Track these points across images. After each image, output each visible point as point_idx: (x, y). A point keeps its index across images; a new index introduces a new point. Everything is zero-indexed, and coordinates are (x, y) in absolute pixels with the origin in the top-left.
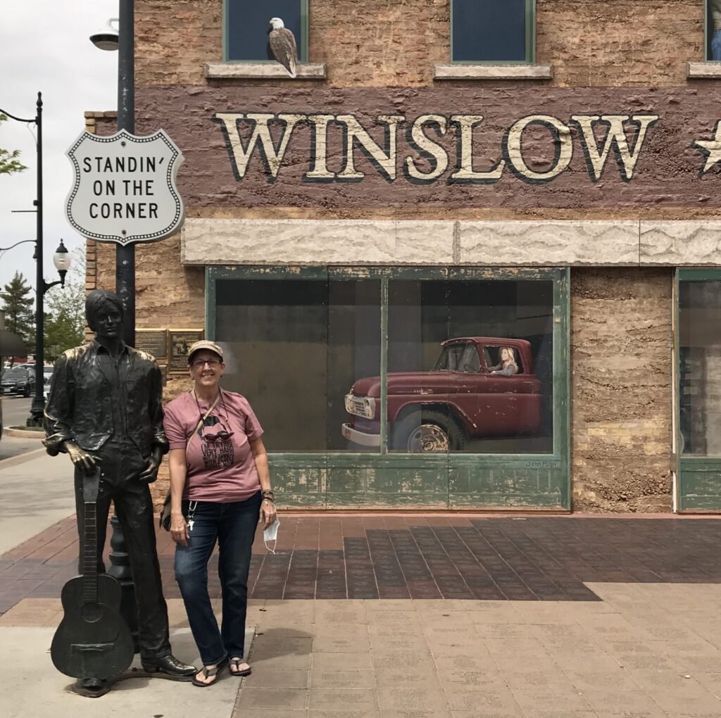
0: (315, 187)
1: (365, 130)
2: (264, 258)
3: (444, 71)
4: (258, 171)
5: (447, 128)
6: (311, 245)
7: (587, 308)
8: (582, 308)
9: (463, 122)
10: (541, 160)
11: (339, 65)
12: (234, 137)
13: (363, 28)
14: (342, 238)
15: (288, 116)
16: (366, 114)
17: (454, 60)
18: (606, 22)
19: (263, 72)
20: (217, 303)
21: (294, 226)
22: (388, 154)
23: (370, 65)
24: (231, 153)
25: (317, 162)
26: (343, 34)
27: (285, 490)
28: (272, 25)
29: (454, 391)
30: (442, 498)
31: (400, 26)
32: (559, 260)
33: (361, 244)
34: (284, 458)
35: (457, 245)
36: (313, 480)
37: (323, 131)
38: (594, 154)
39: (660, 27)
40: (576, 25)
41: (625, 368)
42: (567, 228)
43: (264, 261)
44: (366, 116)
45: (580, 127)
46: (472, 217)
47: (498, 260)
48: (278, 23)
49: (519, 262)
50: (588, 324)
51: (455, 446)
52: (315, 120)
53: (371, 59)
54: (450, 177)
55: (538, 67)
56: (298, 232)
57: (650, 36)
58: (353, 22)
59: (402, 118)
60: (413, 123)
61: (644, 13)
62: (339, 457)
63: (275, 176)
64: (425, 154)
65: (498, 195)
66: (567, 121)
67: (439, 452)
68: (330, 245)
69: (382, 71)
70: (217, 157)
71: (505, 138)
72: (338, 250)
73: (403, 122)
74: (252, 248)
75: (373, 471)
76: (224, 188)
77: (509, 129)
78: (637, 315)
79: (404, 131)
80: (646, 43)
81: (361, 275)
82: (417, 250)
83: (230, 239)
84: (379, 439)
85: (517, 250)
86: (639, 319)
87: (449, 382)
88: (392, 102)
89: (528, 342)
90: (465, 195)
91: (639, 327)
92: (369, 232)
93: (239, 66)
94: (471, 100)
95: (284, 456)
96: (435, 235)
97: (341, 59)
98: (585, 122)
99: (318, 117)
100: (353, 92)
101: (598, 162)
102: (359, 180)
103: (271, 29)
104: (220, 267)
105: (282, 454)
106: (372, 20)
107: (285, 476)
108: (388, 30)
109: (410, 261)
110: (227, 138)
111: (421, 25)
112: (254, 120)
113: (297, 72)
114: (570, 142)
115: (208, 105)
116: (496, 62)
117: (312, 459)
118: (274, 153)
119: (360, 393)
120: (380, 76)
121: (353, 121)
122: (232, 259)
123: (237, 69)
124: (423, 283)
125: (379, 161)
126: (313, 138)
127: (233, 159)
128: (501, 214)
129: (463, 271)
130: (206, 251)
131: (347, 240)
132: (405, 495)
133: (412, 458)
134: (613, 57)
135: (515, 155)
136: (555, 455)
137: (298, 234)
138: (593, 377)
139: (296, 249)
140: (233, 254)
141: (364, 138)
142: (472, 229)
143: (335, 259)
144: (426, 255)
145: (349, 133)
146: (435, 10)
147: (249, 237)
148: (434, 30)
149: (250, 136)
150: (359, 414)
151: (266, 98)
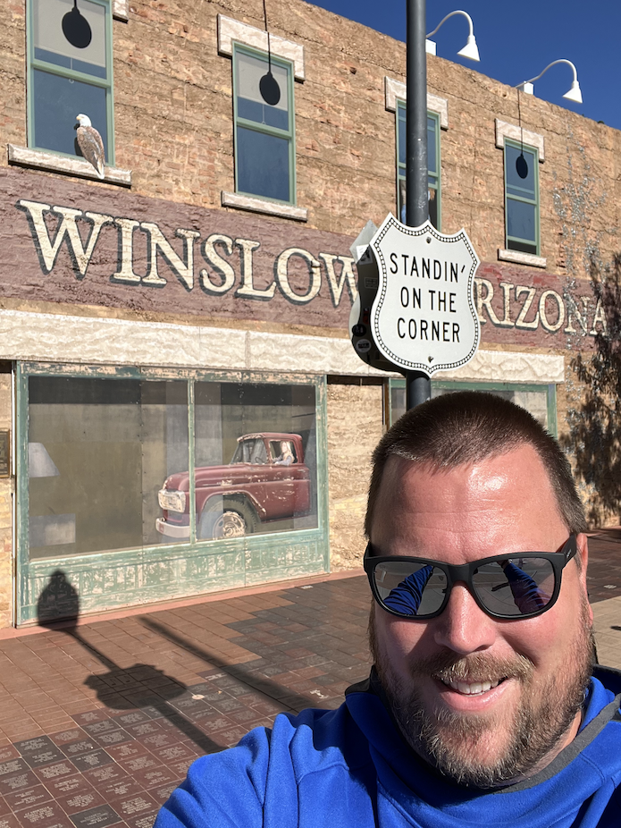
0: (122, 288)
1: (166, 239)
2: (80, 356)
3: (232, 199)
4: (66, 266)
5: (233, 249)
6: (125, 345)
7: (333, 407)
8: (329, 408)
9: (245, 246)
10: (301, 286)
11: (143, 175)
12: (40, 228)
13: (162, 145)
14: (154, 340)
15: (96, 215)
16: (167, 225)
17: (239, 190)
18: (339, 183)
19: (71, 167)
20: (30, 402)
21: (109, 325)
22: (186, 265)
23: (171, 181)
24: (38, 243)
25: (123, 264)
26: (145, 145)
27: (103, 592)
28: (78, 121)
29: (248, 481)
30: (239, 577)
31: (194, 150)
32: (319, 369)
33: (170, 347)
34: (102, 558)
35: (248, 352)
36: (131, 576)
37: (130, 235)
38: (334, 285)
39: (371, 194)
40: (321, 181)
41: (356, 455)
42: (324, 343)
43: (80, 359)
44: (167, 227)
45: (325, 263)
46: (253, 328)
47: (279, 367)
48: (85, 120)
49: (293, 369)
50: (333, 420)
51: (250, 530)
52: (121, 223)
53: (171, 175)
54: (236, 292)
55: (299, 210)
56: (113, 330)
57: (366, 200)
58: (154, 137)
59: (198, 234)
60: (206, 240)
61: (361, 181)
62: (154, 552)
63: (83, 273)
64: (216, 269)
65: (271, 311)
66: (316, 255)
67: (239, 536)
68: (142, 346)
69: (180, 188)
70: (23, 246)
71: (276, 264)
72: (151, 351)
73: (198, 238)
74: (67, 345)
75: (184, 560)
76: (30, 280)
77: (278, 257)
78: (363, 413)
79: (199, 246)
80: (364, 205)
81: (171, 375)
82: (217, 355)
83: (44, 334)
84: (188, 530)
85: (291, 359)
86: (364, 417)
87: (244, 473)
88: (189, 218)
89: (300, 437)
90: (247, 308)
91: (364, 422)
92: (177, 336)
93: (46, 155)
94: (251, 228)
95: (102, 557)
96: (231, 342)
97: (144, 170)
98: (329, 259)
99: (124, 220)
100: (157, 203)
101: (337, 292)
102: (162, 286)
103: (78, 125)
104: (33, 363)
105: (100, 555)
106: (170, 139)
107: (104, 577)
108: (184, 152)
109: (212, 365)
110: (32, 227)
111: (210, 153)
112: (61, 214)
113: (106, 173)
114: (319, 274)
115: (11, 190)
116: (270, 199)
117: (128, 556)
118: (82, 251)
119: (172, 488)
120: (179, 192)
121: (157, 230)
122: (45, 355)
123: (43, 158)
124: (222, 384)
125: (179, 271)
126: (120, 240)
127: (39, 251)
128: (274, 327)
129: (252, 375)
130: (17, 345)
131: (158, 342)
132: (210, 579)
133: (217, 545)
134: (345, 211)
135: (282, 278)
136: (320, 528)
137: (112, 334)
138: (337, 463)
139: (111, 349)
140: (47, 350)
141: (166, 248)
142: (259, 339)
143: (147, 360)
144: (224, 360)
145: (152, 241)
146: (221, 144)
147: (63, 334)
148: (221, 161)
149: (58, 230)
150: (170, 508)
151: (73, 194)
